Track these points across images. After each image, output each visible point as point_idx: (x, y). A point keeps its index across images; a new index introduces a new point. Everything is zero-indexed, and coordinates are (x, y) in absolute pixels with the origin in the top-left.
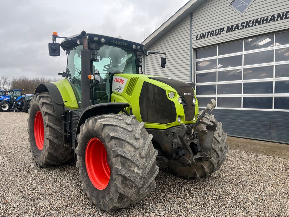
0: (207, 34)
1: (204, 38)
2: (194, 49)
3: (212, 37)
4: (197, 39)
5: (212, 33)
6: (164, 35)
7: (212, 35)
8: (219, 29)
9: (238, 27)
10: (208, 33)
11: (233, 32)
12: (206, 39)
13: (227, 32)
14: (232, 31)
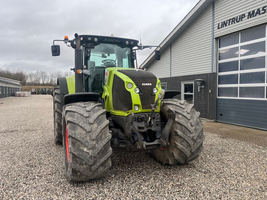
0: (228, 22)
1: (226, 26)
2: (215, 38)
3: (234, 25)
4: (219, 28)
5: (234, 20)
6: (188, 27)
7: (233, 23)
8: (240, 16)
9: (260, 11)
10: (229, 20)
11: (255, 18)
12: (228, 27)
13: (248, 18)
14: (253, 16)
